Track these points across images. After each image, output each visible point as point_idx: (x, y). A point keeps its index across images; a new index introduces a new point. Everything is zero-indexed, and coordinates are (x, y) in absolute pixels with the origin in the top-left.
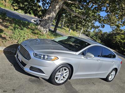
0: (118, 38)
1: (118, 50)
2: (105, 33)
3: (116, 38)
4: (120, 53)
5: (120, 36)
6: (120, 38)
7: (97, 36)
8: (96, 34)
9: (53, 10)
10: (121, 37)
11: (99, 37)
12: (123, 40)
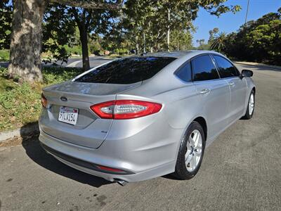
0: (257, 33)
1: (267, 59)
2: (231, 35)
3: (251, 35)
4: (274, 65)
5: (261, 28)
6: (262, 32)
7: (217, 47)
8: (215, 44)
9: (22, 16)
10: (262, 30)
11: (221, 47)
12: (269, 35)
